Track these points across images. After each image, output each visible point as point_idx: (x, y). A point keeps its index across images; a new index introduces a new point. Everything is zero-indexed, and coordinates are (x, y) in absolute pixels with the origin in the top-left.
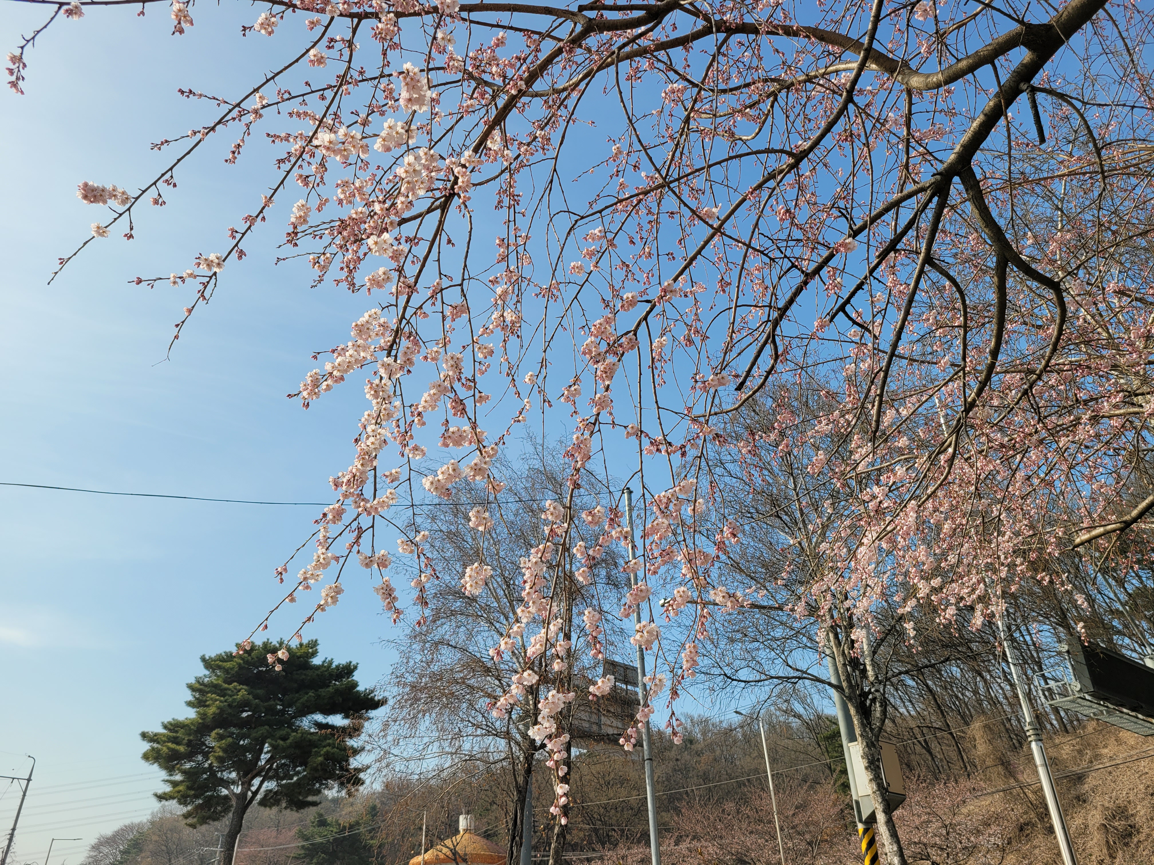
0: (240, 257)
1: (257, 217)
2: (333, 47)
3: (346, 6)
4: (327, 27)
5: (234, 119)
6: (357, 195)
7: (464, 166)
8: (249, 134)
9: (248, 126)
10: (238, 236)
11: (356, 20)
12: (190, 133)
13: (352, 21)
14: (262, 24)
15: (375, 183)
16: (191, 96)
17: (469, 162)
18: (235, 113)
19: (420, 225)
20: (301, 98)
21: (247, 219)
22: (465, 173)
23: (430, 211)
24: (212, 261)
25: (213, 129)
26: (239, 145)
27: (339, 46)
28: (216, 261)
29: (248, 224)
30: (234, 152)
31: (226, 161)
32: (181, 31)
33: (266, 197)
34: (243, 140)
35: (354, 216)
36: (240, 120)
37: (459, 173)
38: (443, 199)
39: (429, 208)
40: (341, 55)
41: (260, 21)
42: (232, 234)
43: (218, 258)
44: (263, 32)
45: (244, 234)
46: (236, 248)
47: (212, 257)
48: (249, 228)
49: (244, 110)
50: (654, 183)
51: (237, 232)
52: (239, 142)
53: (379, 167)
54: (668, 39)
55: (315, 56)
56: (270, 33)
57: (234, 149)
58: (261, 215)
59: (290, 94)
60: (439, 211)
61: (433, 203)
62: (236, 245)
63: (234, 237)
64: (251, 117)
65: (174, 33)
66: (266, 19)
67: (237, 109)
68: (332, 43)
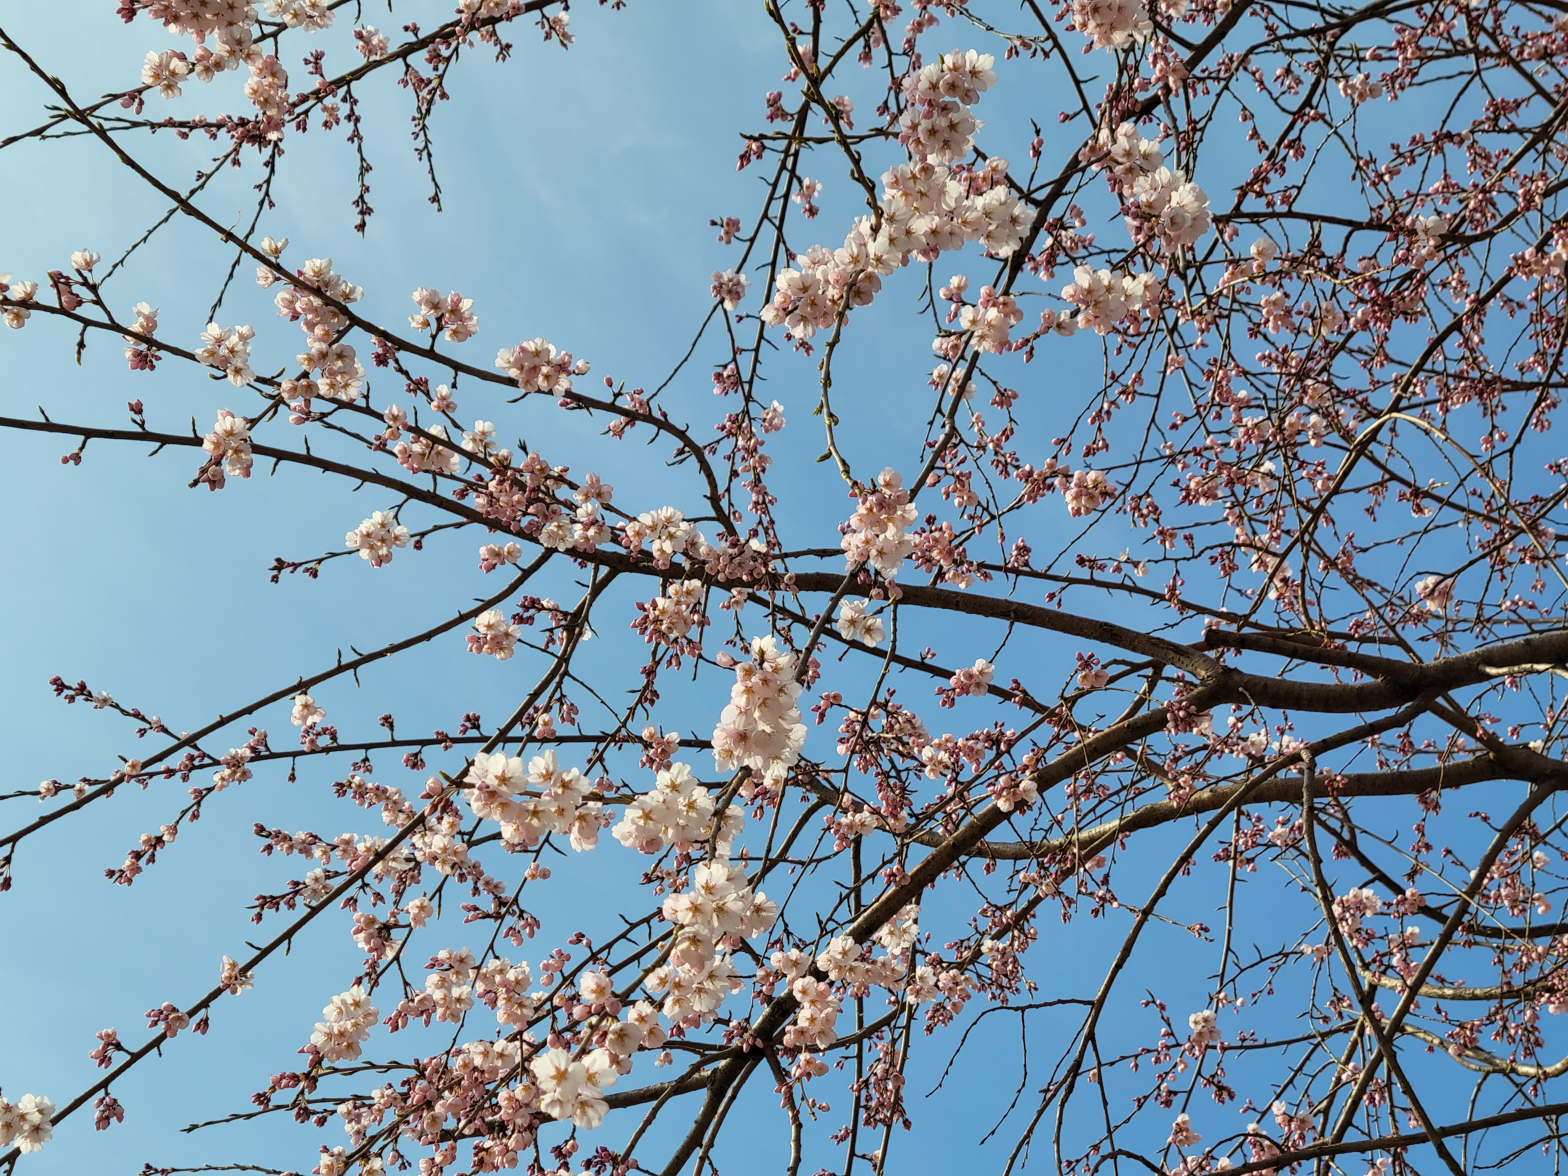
0: (103, 1122)
1: (192, 1013)
2: (530, 620)
3: (592, 532)
4: (527, 573)
5: (170, 773)
6: (501, 1002)
7: (820, 976)
8: (195, 816)
9: (200, 796)
10: (119, 1059)
11: (604, 570)
12: (43, 786)
13: (596, 570)
14: (369, 535)
15: (558, 979)
16: (80, 699)
17: (840, 968)
18: (177, 760)
19: (648, 1122)
20: (360, 754)
21: (159, 1016)
22: (822, 995)
23: (683, 1086)
24: (23, 1117)
25: (108, 788)
26: (159, 840)
27: (544, 620)
28: (36, 1118)
29: (161, 1026)
30: (138, 856)
31: (111, 873)
32: (216, 482)
33: (234, 965)
34: (174, 830)
35: (478, 1061)
36: (185, 778)
37: (804, 992)
38: (722, 1063)
39: (683, 1078)
40: (551, 640)
41: (365, 526)
42: (105, 1049)
43: (41, 1111)
44: (365, 554)
45: (135, 1057)
46: (101, 1093)
47: (27, 1104)
48: (156, 1043)
49: (204, 755)
50: (1302, 1137)
51: (118, 1047)
52: (162, 829)
53: (580, 937)
54: (1385, 769)
55: (489, 627)
56: (380, 561)
57: (141, 847)
58: (201, 1014)
59: (334, 738)
60: (702, 1096)
61: (696, 1068)
62: (105, 1084)
63: (104, 1059)
64: (215, 776)
65: (195, 483)
66: (383, 525)
67: (187, 750)
68: (532, 611)
